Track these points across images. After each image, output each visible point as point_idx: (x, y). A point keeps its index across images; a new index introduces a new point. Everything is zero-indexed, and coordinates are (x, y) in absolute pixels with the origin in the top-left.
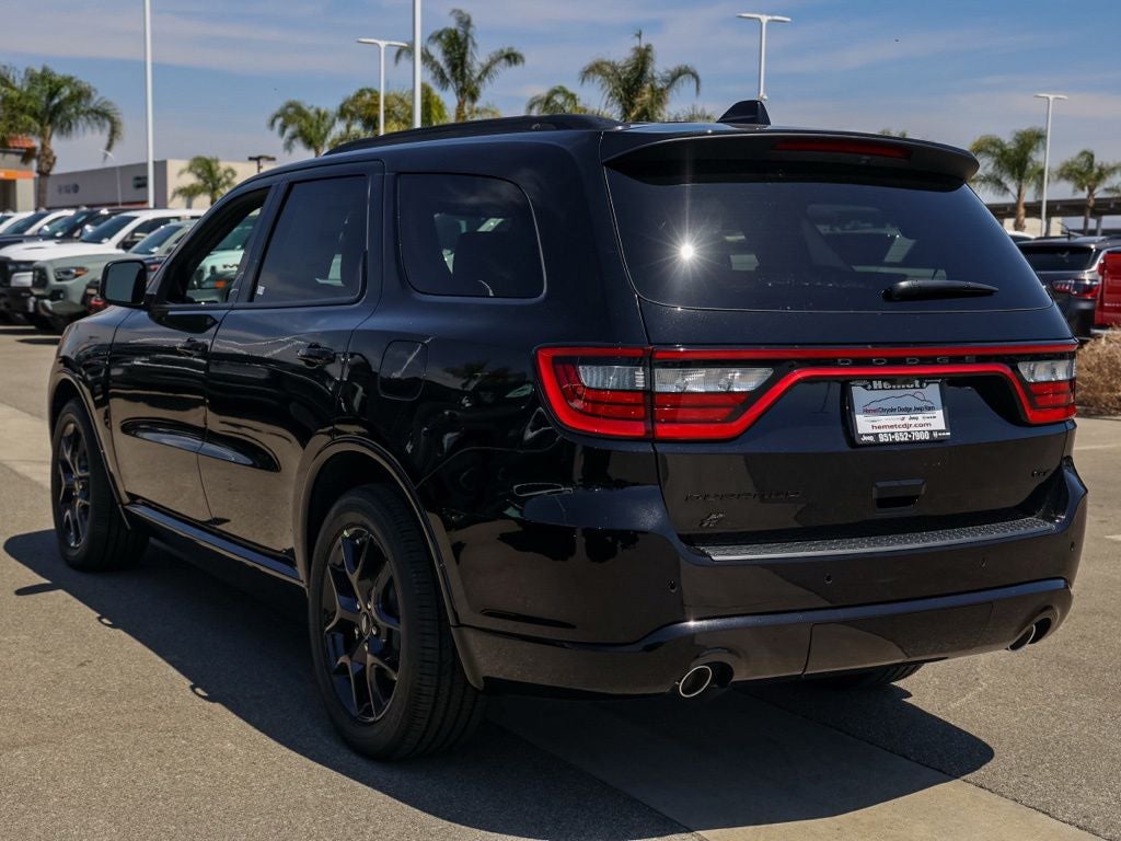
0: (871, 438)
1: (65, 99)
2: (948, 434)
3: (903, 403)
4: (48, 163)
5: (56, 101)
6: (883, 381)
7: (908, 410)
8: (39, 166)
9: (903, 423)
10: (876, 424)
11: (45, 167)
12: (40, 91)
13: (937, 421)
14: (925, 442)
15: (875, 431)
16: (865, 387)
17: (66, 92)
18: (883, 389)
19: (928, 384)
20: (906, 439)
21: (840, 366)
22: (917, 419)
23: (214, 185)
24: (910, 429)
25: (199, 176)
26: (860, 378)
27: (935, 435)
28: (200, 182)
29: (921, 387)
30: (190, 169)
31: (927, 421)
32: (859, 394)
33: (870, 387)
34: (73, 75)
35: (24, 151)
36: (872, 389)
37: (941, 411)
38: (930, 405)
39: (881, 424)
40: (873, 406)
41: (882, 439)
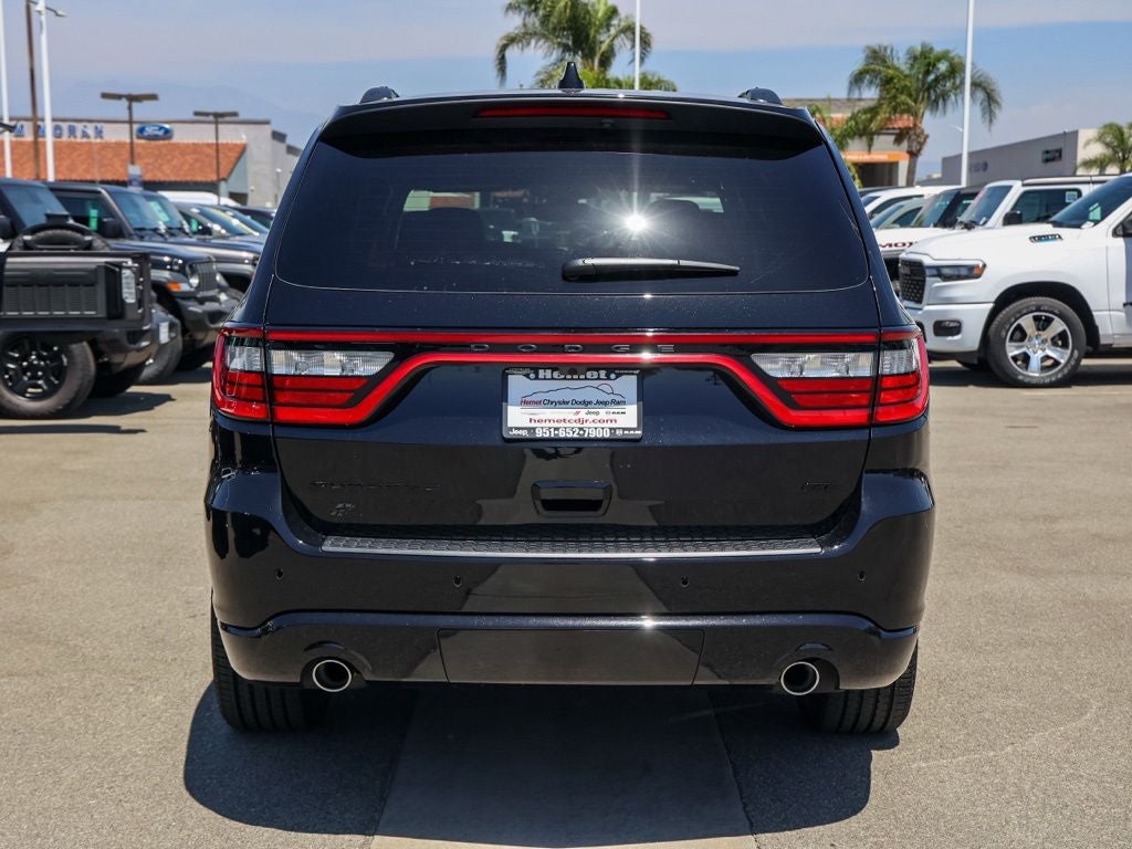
0: (524, 433)
1: (942, 75)
2: (639, 432)
3: (580, 395)
4: (919, 143)
5: (932, 77)
6: (553, 370)
7: (586, 404)
8: (909, 146)
9: (577, 417)
10: (537, 418)
11: (915, 148)
12: (919, 69)
13: (627, 419)
14: (603, 440)
15: (533, 425)
16: (527, 376)
17: (943, 67)
18: (553, 379)
19: (618, 376)
20: (575, 435)
21: (474, 352)
22: (597, 413)
23: (1124, 156)
24: (585, 425)
25: (1108, 145)
26: (519, 366)
27: (619, 433)
28: (1108, 152)
29: (609, 378)
30: (1100, 139)
31: (612, 417)
32: (517, 383)
33: (532, 376)
34: (950, 48)
35: (897, 131)
36: (537, 378)
37: (636, 406)
38: (618, 399)
39: (543, 417)
40: (534, 398)
41: (539, 434)
